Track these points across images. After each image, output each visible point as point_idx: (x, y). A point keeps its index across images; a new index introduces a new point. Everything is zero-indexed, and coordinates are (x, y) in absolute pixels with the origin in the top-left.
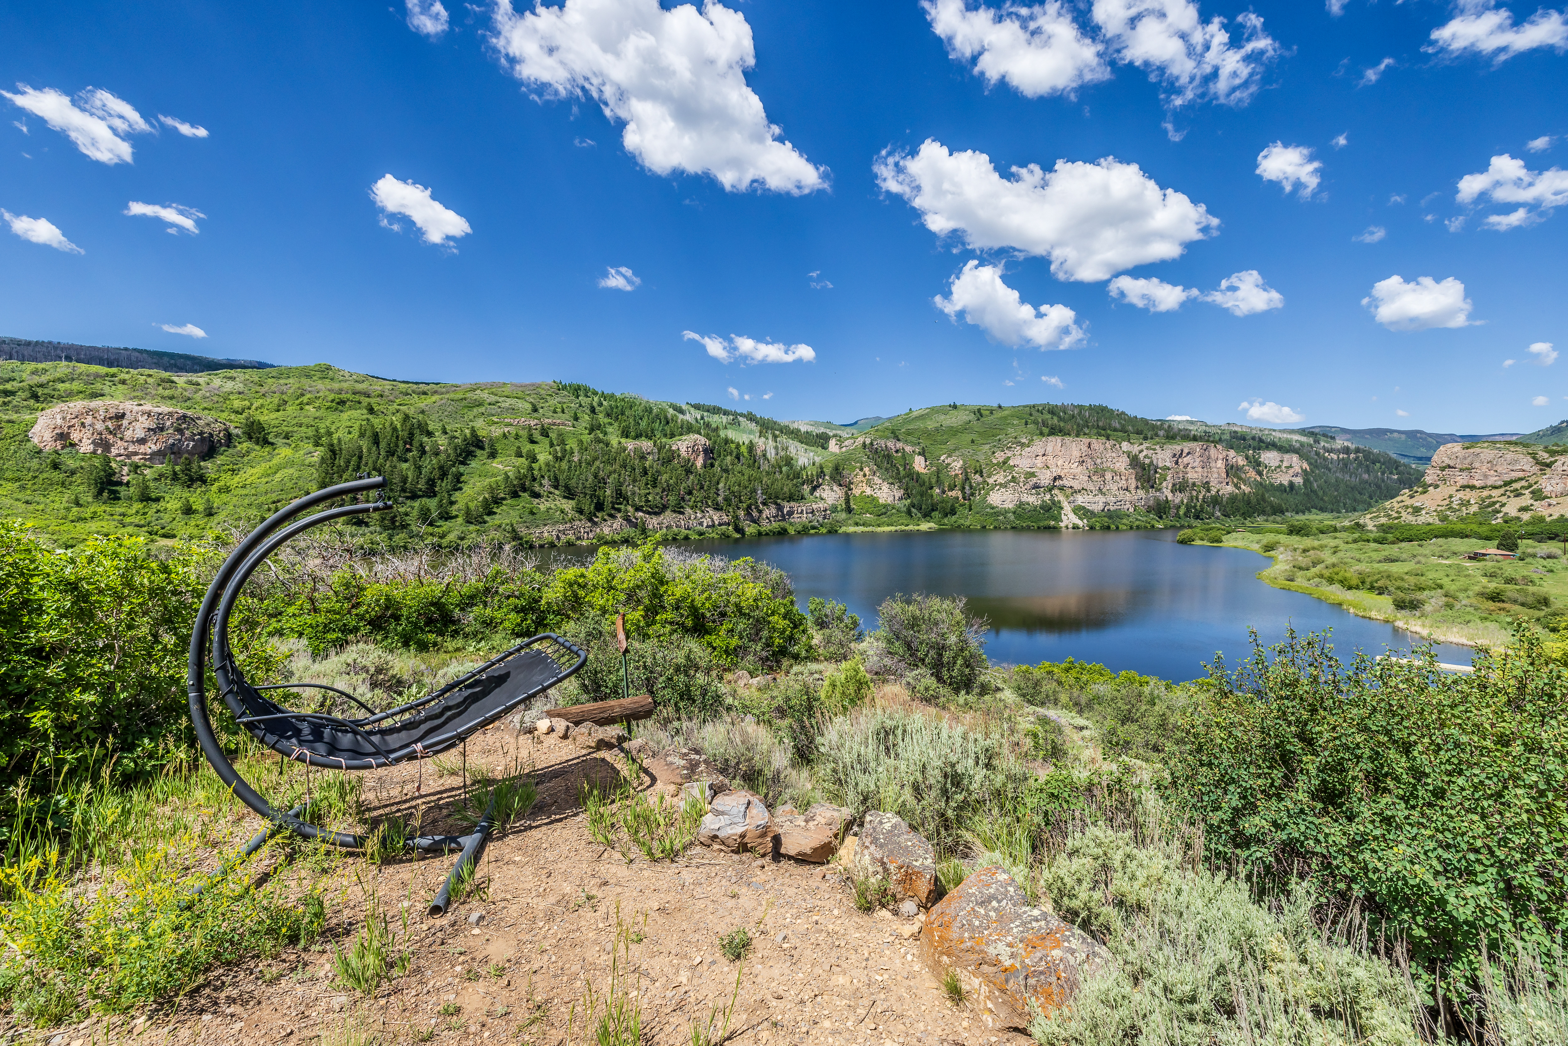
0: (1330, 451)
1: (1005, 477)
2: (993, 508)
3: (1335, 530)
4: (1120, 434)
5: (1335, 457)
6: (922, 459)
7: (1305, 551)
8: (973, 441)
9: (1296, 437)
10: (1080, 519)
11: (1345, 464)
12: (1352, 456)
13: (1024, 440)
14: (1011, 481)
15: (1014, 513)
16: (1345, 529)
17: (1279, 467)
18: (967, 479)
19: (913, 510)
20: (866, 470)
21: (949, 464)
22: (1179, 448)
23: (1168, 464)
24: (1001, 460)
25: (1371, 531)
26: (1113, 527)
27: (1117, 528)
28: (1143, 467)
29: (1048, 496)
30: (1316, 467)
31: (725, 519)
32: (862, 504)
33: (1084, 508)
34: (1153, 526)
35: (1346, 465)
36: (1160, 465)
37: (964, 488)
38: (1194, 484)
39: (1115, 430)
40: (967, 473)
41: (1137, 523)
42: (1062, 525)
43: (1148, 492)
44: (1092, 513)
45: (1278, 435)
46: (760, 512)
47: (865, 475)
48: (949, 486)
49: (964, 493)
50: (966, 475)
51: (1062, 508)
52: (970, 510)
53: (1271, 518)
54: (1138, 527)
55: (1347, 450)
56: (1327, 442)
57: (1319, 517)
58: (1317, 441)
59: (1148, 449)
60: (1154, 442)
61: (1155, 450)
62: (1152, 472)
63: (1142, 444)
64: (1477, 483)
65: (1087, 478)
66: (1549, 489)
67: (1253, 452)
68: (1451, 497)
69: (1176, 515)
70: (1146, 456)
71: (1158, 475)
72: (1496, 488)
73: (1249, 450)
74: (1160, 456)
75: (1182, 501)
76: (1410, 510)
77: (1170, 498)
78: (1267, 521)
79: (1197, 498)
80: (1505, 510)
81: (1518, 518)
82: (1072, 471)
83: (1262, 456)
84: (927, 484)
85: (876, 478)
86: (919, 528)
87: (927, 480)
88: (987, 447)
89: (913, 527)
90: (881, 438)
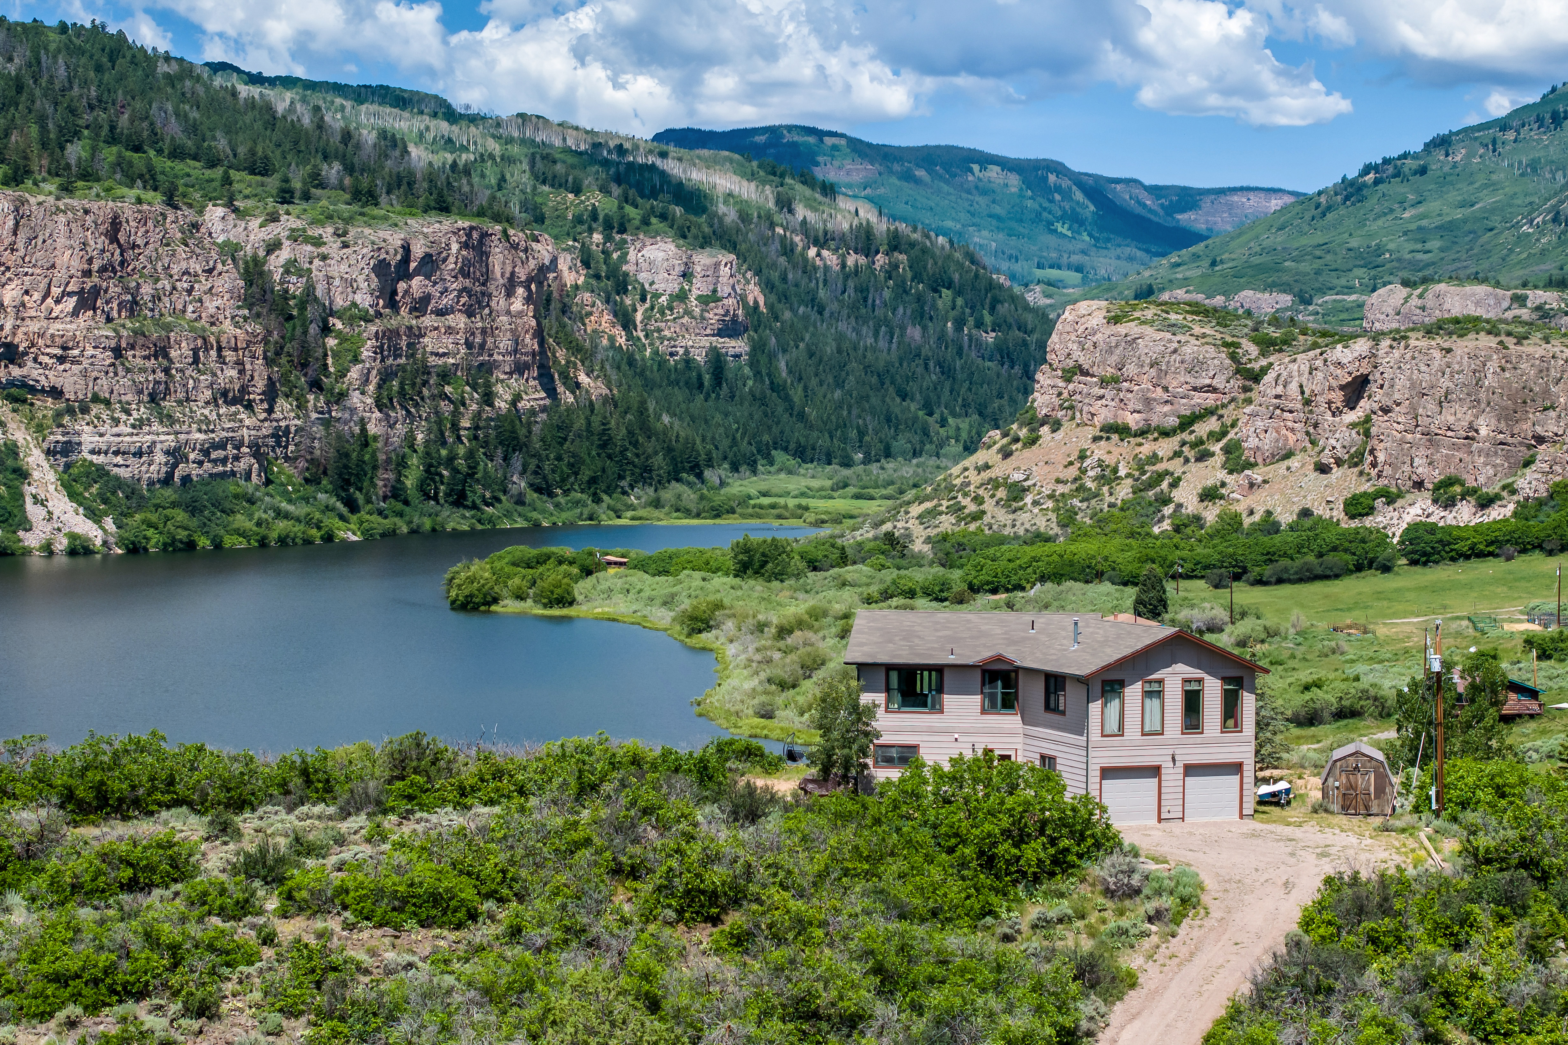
0: (822, 240)
3: (844, 559)
4: (195, 168)
7: (783, 632)
10: (93, 515)
11: (859, 286)
12: (880, 259)
16: (861, 554)
17: (682, 296)
22: (395, 239)
23: (364, 300)
25: (918, 561)
26: (204, 542)
27: (218, 546)
28: (283, 309)
30: (784, 297)
33: (101, 472)
34: (329, 538)
35: (861, 292)
36: (340, 302)
38: (444, 375)
39: (175, 153)
41: (282, 526)
42: (31, 540)
43: (303, 405)
44: (131, 489)
51: (23, 474)
53: (668, 494)
54: (283, 541)
55: (863, 240)
56: (814, 205)
57: (795, 484)
58: (784, 202)
59: (295, 236)
60: (314, 209)
61: (318, 242)
62: (313, 329)
63: (274, 218)
64: (1133, 421)
65: (107, 358)
66: (1253, 442)
67: (608, 238)
68: (1082, 457)
69: (396, 493)
70: (290, 267)
71: (331, 342)
72: (1166, 434)
73: (591, 231)
74: (338, 269)
75: (410, 439)
76: (1001, 493)
77: (373, 429)
78: (657, 504)
79: (455, 427)
80: (1178, 495)
81: (1197, 519)
82: (55, 328)
83: (632, 256)
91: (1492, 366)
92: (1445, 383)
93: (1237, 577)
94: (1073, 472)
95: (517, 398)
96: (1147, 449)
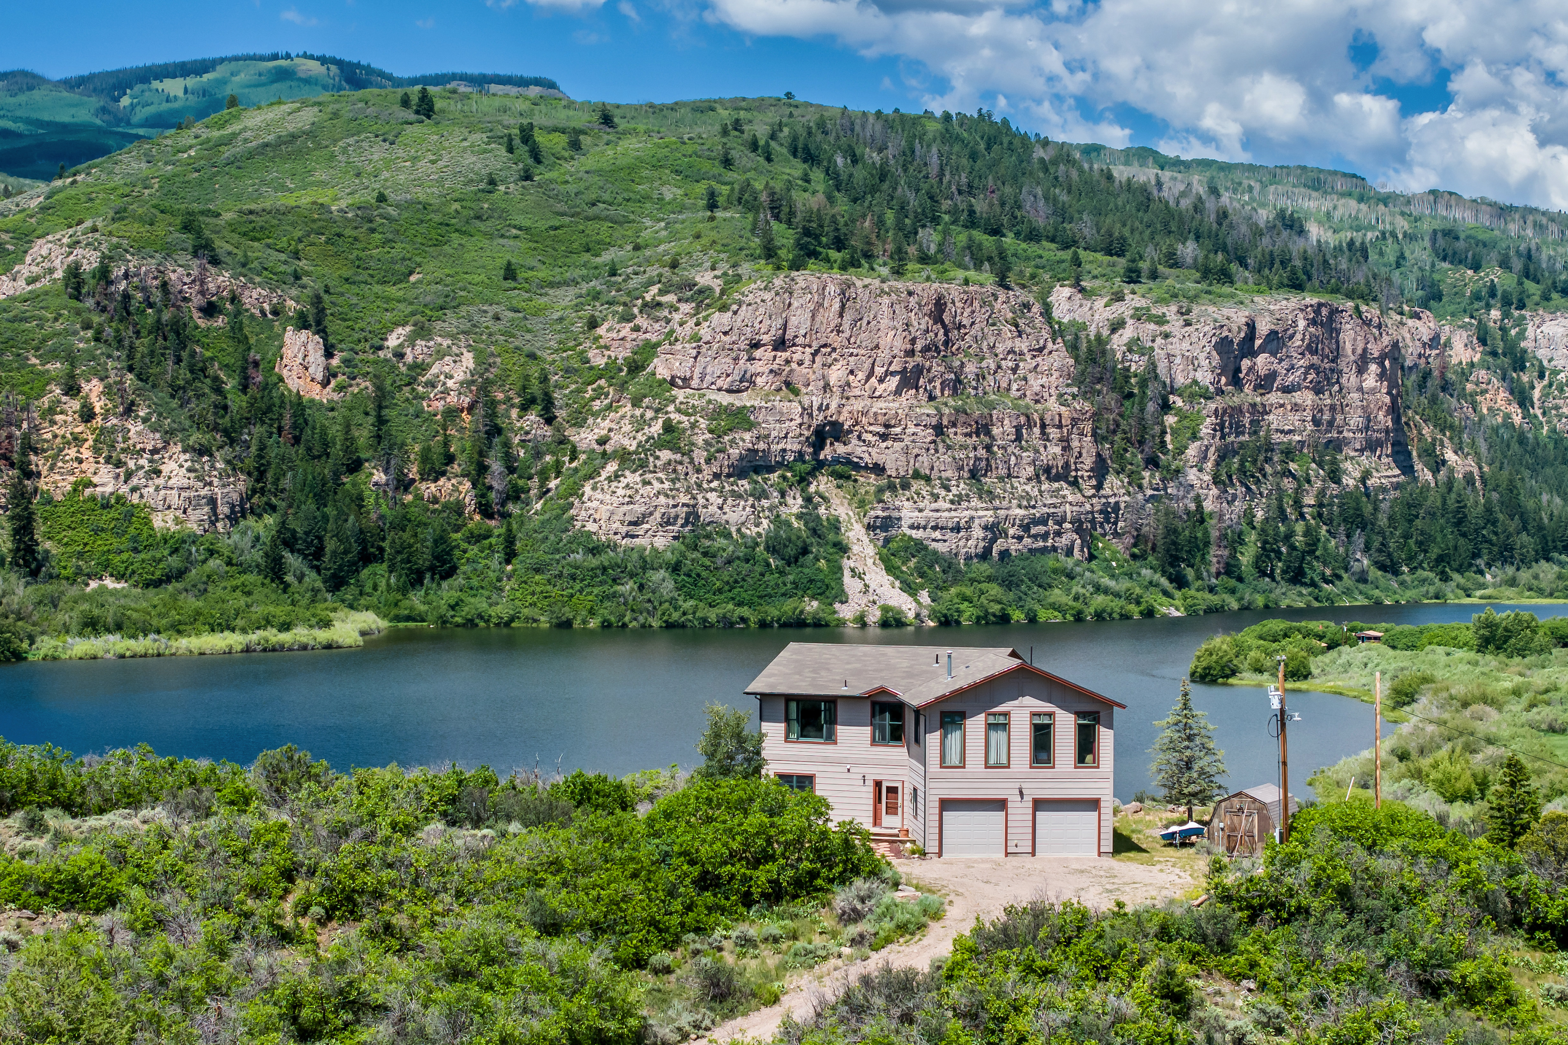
1: (640, 424)
2: (595, 550)
4: (1049, 251)
6: (313, 343)
8: (510, 273)
10: (909, 589)
13: (704, 277)
14: (660, 444)
15: (675, 568)
18: (495, 431)
19: (292, 560)
20: (92, 388)
21: (419, 368)
22: (1239, 317)
23: (1205, 377)
24: (622, 354)
26: (1018, 616)
27: (1032, 619)
28: (1123, 386)
29: (795, 504)
32: (83, 534)
33: (920, 547)
34: (1149, 613)
36: (1180, 380)
37: (483, 469)
39: (1033, 236)
40: (493, 404)
41: (1100, 600)
42: (846, 612)
43: (1135, 481)
44: (949, 564)
47: (87, 415)
48: (425, 455)
49: (482, 488)
50: (492, 415)
51: (842, 549)
52: (510, 556)
54: (1099, 616)
59: (1139, 316)
60: (1158, 288)
61: (1161, 320)
62: (1151, 407)
63: (1119, 297)
65: (928, 435)
67: (1506, 315)
69: (1230, 569)
70: (1133, 346)
71: (1170, 420)
73: (1488, 307)
74: (1178, 347)
75: (1249, 515)
77: (1209, 506)
78: (1512, 582)
79: (1298, 504)
82: (879, 406)
83: (1530, 332)
84: (337, 450)
85: (135, 428)
86: (323, 635)
87: (335, 431)
88: (566, 297)
89: (300, 634)
90: (140, 248)
95: (1366, 475)
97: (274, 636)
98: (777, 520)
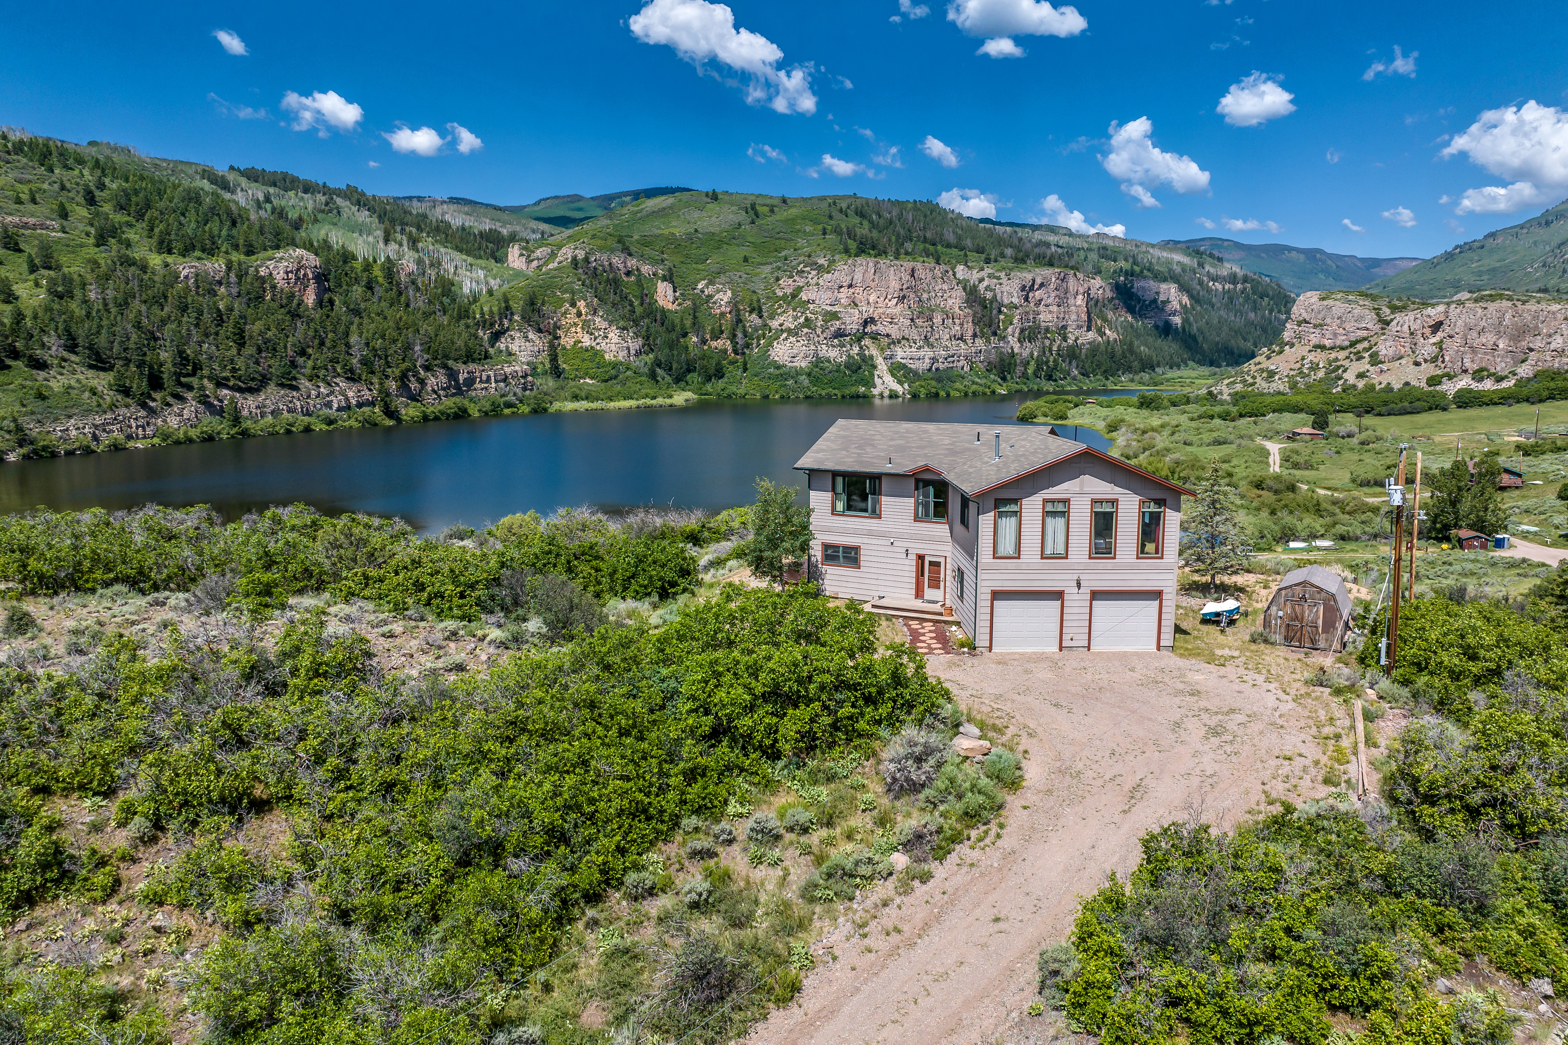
0: (1216, 278)
1: (796, 318)
2: (778, 367)
3: (1188, 402)
4: (955, 251)
5: (1219, 286)
6: (669, 287)
7: (1143, 432)
8: (746, 260)
9: (1178, 257)
10: (900, 383)
11: (1230, 297)
12: (1239, 286)
13: (821, 261)
14: (803, 326)
15: (809, 375)
16: (1198, 400)
17: (1155, 301)
18: (739, 321)
19: (659, 371)
20: (581, 304)
21: (710, 297)
22: (1029, 276)
23: (1015, 300)
24: (789, 291)
25: (1222, 403)
26: (942, 393)
27: (948, 395)
28: (984, 304)
29: (856, 350)
30: (1198, 301)
31: (367, 395)
32: (577, 362)
33: (905, 366)
34: (993, 392)
35: (1231, 299)
36: (1006, 301)
37: (735, 336)
38: (1047, 330)
39: (948, 246)
40: (738, 310)
41: (974, 387)
42: (875, 392)
43: (988, 341)
44: (915, 373)
45: (1156, 252)
46: (422, 382)
47: (579, 314)
48: (712, 331)
49: (734, 344)
50: (738, 315)
51: (874, 367)
52: (745, 370)
53: (1137, 378)
54: (974, 393)
55: (1233, 279)
56: (1213, 266)
57: (1192, 374)
58: (1201, 265)
59: (990, 276)
60: (998, 266)
61: (999, 278)
62: (994, 312)
63: (982, 269)
64: (1328, 343)
65: (908, 322)
66: (1384, 352)
67: (1126, 279)
68: (1303, 359)
69: (1024, 375)
70: (987, 288)
71: (1002, 317)
72: (1343, 348)
73: (1119, 276)
74: (1005, 288)
75: (1031, 354)
76: (1265, 375)
77: (1016, 350)
78: (1132, 381)
79: (1050, 350)
80: (1345, 376)
81: (1354, 386)
82: (889, 311)
84: (678, 328)
85: (598, 320)
86: (668, 401)
87: (677, 321)
88: (767, 269)
89: (660, 401)
90: (601, 249)
91: (1508, 316)
92: (1483, 323)
93: (1368, 412)
94: (1298, 365)
95: (1077, 339)
96: (1333, 355)
97: (649, 402)
98: (849, 356)
